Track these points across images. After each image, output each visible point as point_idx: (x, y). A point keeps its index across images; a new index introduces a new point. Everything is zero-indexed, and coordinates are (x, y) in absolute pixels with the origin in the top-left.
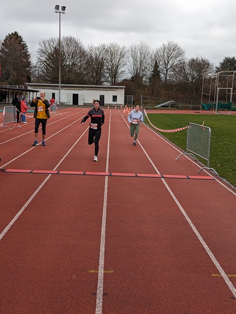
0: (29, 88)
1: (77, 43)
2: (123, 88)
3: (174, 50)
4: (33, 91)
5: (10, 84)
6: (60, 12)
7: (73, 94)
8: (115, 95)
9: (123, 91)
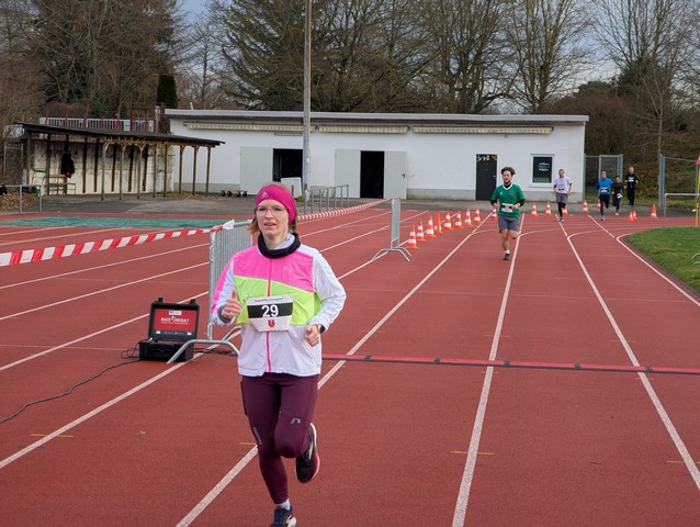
0: (177, 130)
2: (578, 124)
4: (196, 143)
5: (95, 114)
7: (362, 152)
8: (543, 152)
9: (580, 135)
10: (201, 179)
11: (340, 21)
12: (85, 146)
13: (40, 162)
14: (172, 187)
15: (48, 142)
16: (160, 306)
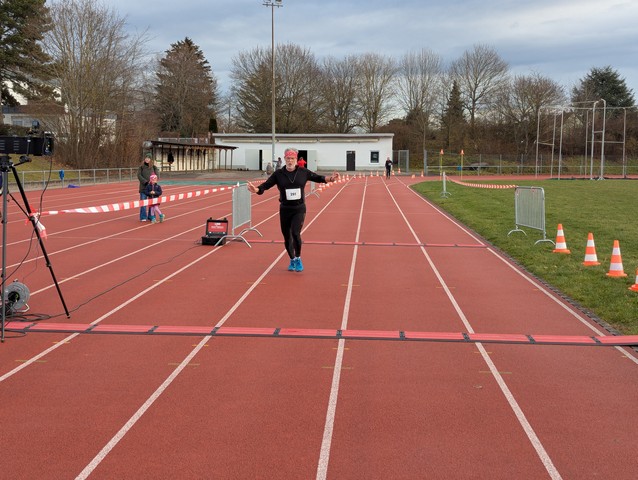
0: (218, 142)
1: (303, 57)
2: (389, 137)
3: (486, 64)
4: (226, 148)
5: (182, 136)
6: (273, 5)
8: (375, 150)
9: (391, 141)
10: (228, 164)
11: (287, 94)
12: (178, 150)
13: (159, 157)
14: (216, 167)
15: (162, 148)
16: (210, 221)
